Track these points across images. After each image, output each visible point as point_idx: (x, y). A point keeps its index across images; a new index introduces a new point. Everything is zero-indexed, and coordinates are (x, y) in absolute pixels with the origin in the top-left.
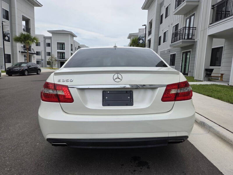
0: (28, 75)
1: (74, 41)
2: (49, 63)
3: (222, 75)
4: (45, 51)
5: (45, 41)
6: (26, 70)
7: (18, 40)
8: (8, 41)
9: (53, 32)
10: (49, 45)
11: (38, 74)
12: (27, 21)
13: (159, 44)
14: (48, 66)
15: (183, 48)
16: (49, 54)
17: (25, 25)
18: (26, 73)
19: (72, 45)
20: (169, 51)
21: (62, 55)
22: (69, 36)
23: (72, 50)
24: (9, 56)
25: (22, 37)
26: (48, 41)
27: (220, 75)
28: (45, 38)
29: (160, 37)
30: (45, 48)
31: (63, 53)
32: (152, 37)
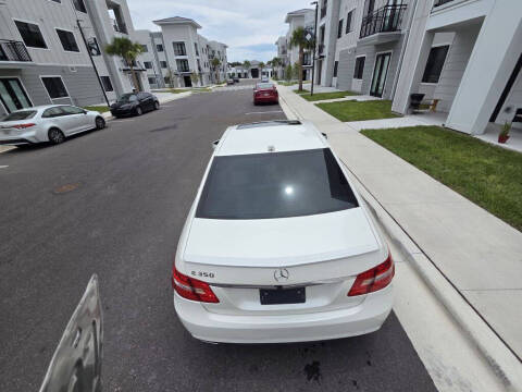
0: (143, 113)
1: (199, 37)
2: (167, 80)
3: (436, 101)
4: (157, 60)
5: (153, 41)
6: (138, 106)
7: (112, 50)
8: (99, 53)
9: (162, 23)
10: (160, 48)
11: (156, 109)
12: (117, 9)
13: (339, 36)
14: (167, 85)
15: (378, 47)
16: (164, 65)
17: (114, 18)
18: (139, 111)
19: (196, 45)
20: (355, 51)
21: (184, 64)
22: (190, 29)
23: (197, 54)
24: (106, 79)
25: (118, 46)
26: (158, 41)
27: (432, 102)
28: (153, 35)
29: (341, 22)
30: (156, 55)
31: (185, 61)
32: (327, 21)
